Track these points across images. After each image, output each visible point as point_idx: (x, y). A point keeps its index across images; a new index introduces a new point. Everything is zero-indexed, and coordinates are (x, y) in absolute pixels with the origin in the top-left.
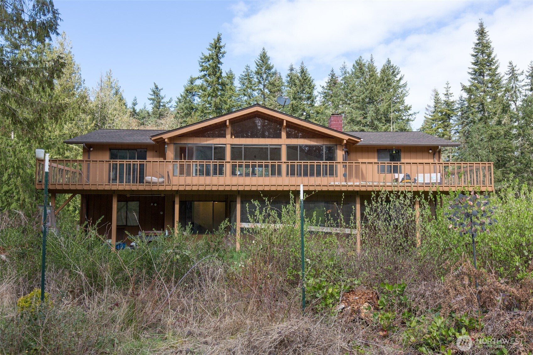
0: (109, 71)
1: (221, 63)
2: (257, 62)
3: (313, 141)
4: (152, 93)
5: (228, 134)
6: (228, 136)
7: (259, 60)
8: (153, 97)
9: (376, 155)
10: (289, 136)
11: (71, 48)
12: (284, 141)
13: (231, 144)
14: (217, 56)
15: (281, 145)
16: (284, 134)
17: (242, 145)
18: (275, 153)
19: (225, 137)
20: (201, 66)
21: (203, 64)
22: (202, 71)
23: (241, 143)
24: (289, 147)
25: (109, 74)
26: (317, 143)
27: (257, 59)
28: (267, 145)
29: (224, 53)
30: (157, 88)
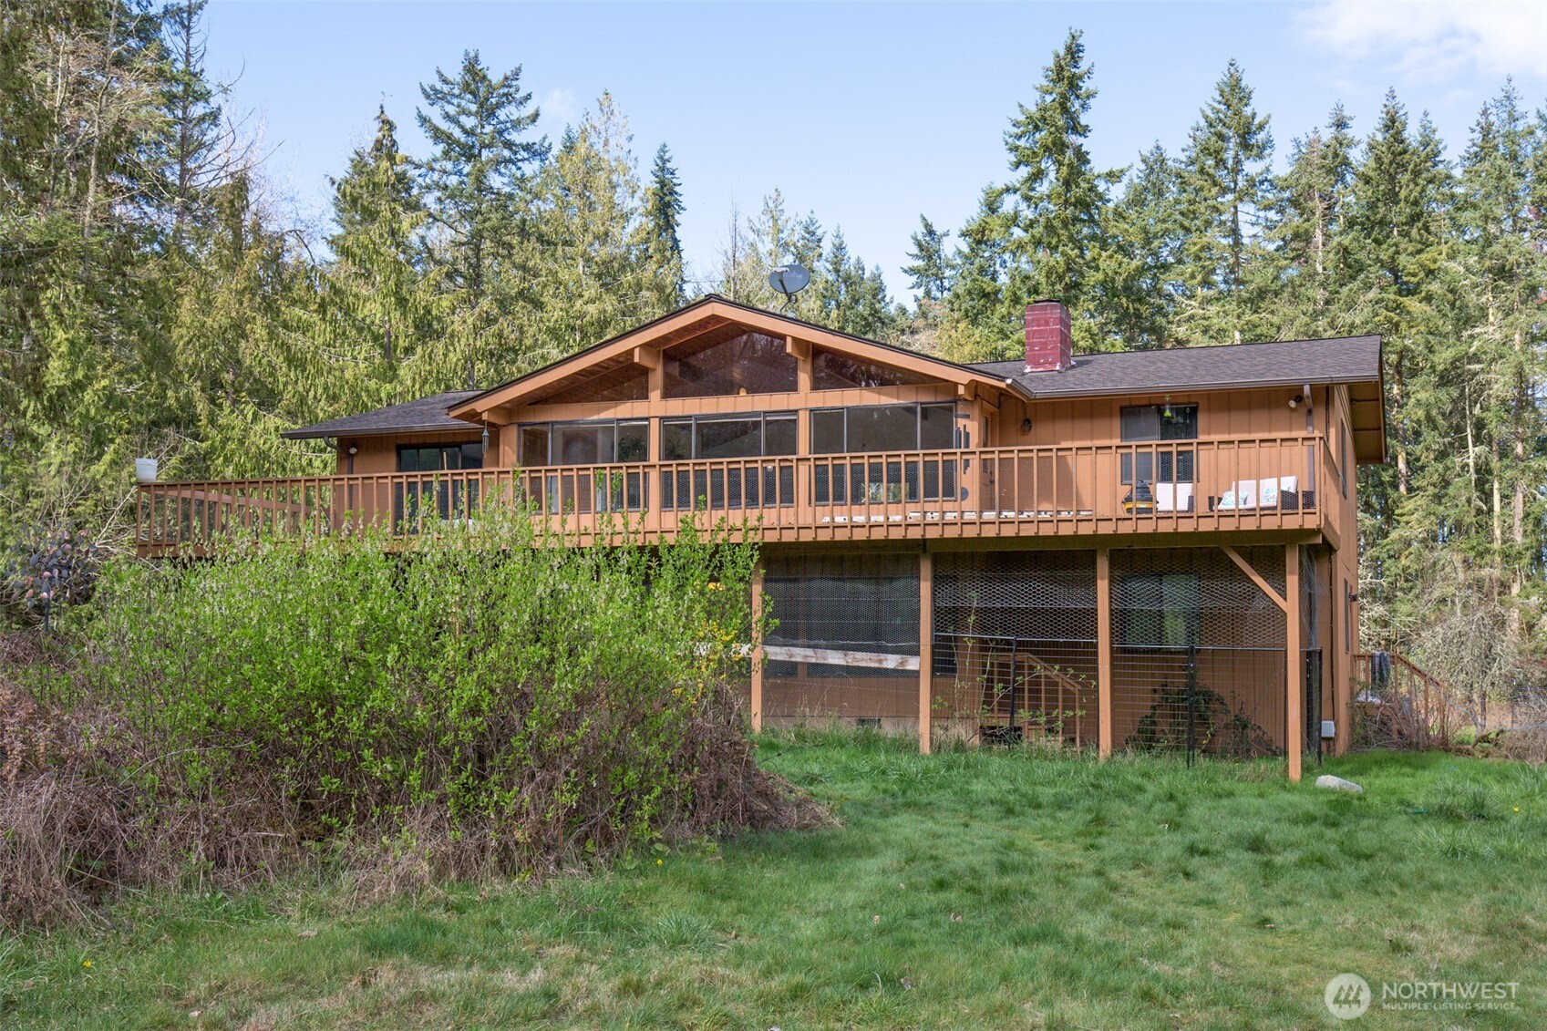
0: (774, 195)
1: (1083, 131)
2: (1209, 112)
3: (886, 395)
4: (915, 250)
5: (655, 389)
6: (655, 395)
7: (1216, 105)
8: (920, 263)
9: (1116, 424)
10: (817, 385)
11: (630, 139)
12: (805, 399)
13: (661, 418)
14: (1065, 109)
15: (795, 412)
16: (804, 379)
17: (689, 417)
18: (780, 434)
19: (646, 397)
20: (1014, 149)
21: (1022, 143)
22: (1017, 165)
23: (686, 413)
24: (820, 417)
25: (772, 205)
26: (898, 399)
27: (1211, 102)
28: (757, 414)
29: (1090, 96)
30: (931, 232)
